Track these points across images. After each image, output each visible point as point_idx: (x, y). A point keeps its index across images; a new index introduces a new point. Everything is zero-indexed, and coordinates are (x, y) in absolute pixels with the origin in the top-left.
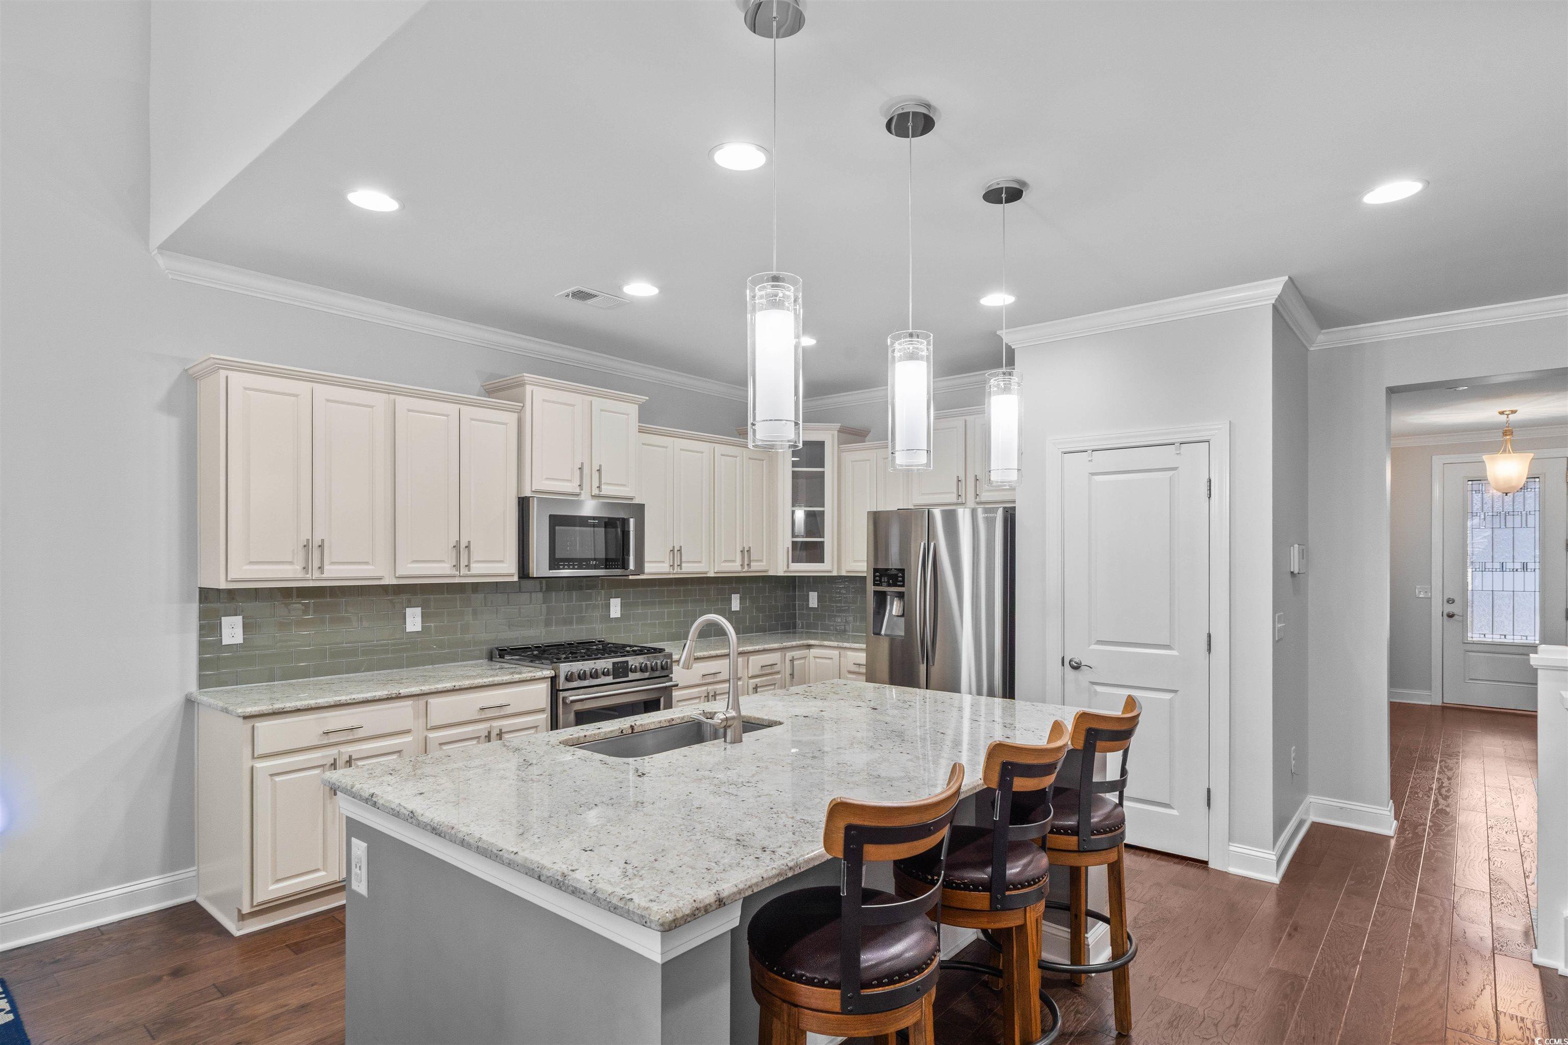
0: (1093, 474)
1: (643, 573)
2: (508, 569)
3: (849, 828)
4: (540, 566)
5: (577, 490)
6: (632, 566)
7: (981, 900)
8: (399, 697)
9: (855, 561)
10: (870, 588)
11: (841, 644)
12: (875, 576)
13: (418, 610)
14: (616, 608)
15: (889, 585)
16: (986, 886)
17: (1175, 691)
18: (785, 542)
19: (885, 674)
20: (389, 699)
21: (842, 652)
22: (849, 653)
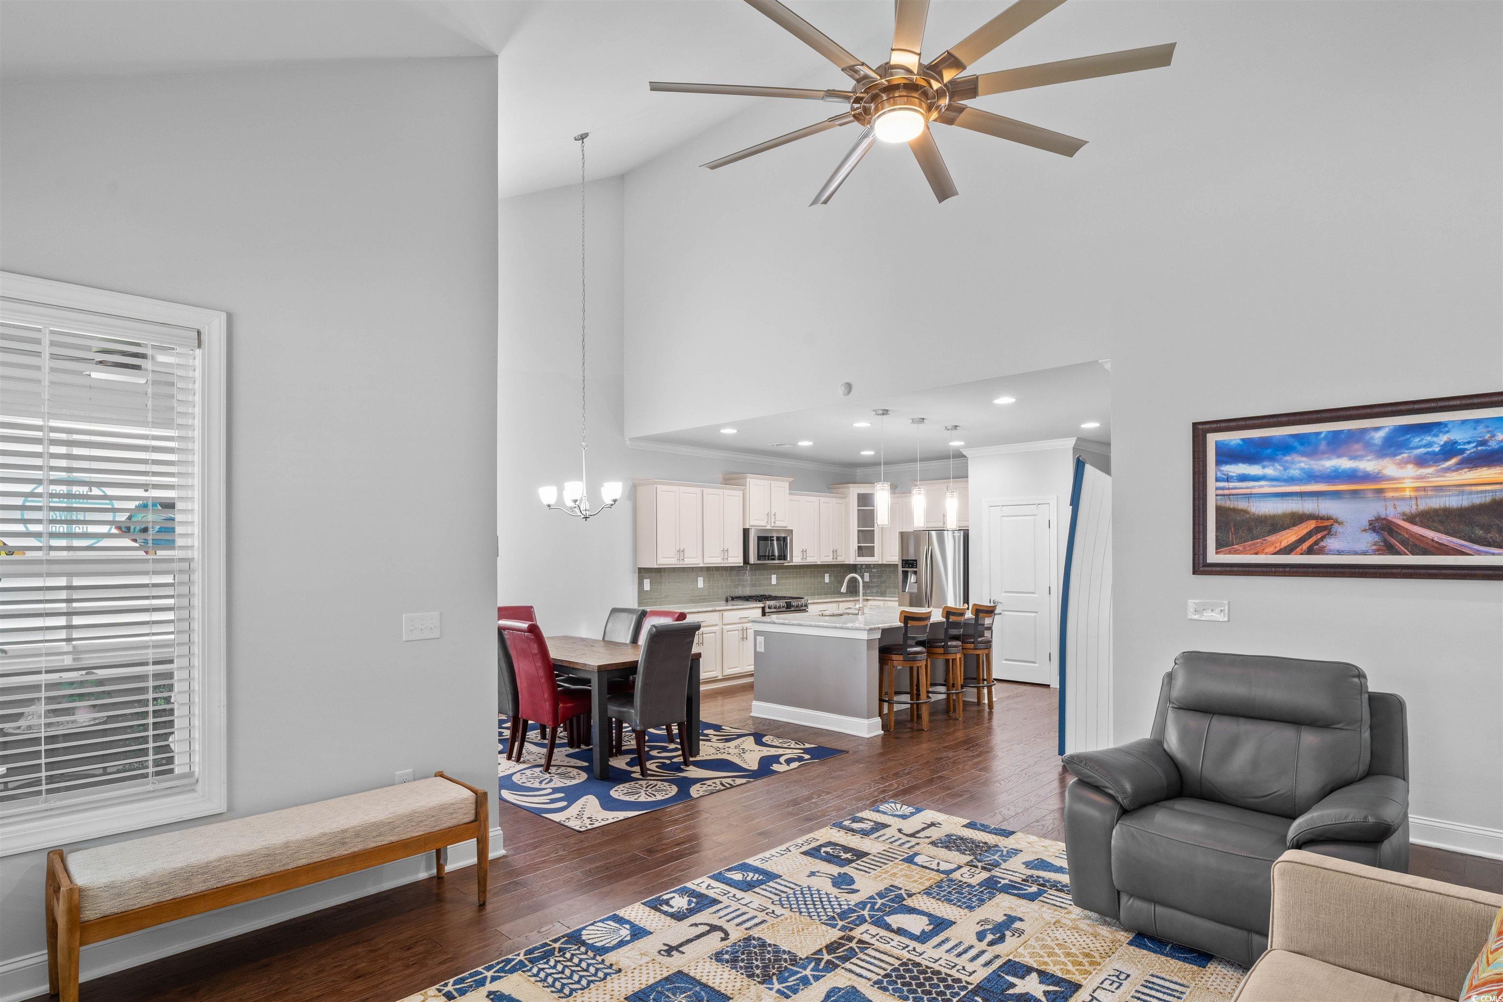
0: (1003, 516)
1: (792, 562)
2: (738, 560)
3: (905, 616)
4: (753, 559)
5: (766, 525)
6: (788, 559)
7: (941, 650)
8: (715, 611)
9: (891, 556)
10: (900, 569)
11: (884, 598)
12: (902, 563)
13: (702, 578)
14: (774, 579)
15: (909, 567)
16: (943, 647)
17: (1037, 612)
18: (854, 545)
19: (908, 604)
20: (712, 611)
21: (885, 602)
22: (889, 603)
